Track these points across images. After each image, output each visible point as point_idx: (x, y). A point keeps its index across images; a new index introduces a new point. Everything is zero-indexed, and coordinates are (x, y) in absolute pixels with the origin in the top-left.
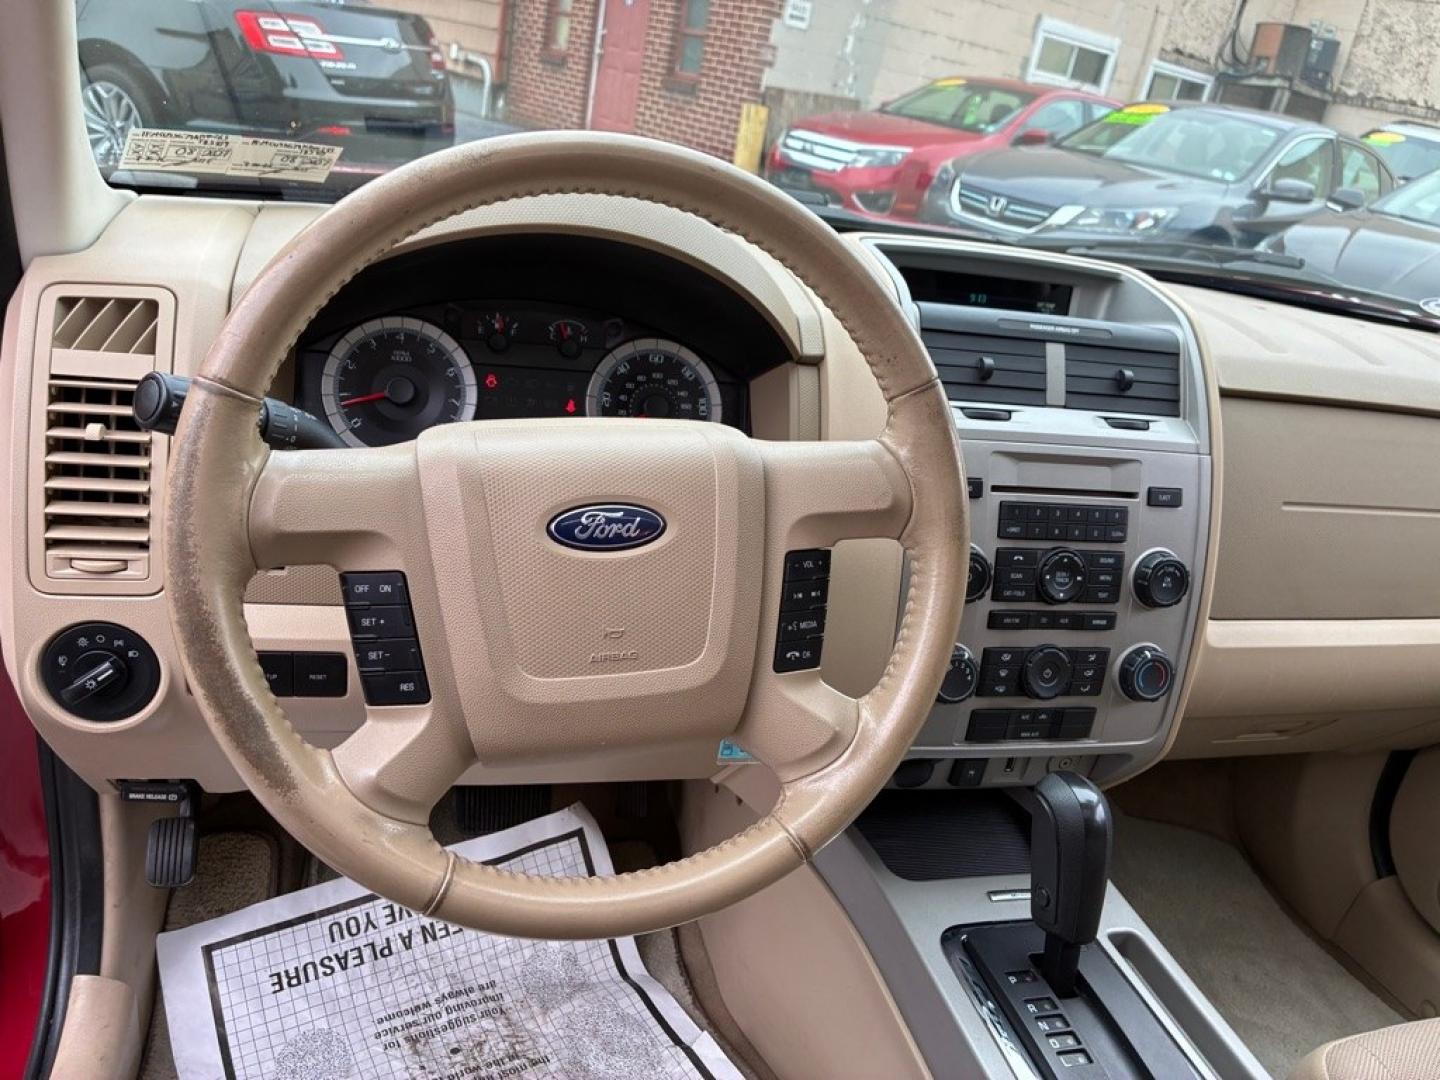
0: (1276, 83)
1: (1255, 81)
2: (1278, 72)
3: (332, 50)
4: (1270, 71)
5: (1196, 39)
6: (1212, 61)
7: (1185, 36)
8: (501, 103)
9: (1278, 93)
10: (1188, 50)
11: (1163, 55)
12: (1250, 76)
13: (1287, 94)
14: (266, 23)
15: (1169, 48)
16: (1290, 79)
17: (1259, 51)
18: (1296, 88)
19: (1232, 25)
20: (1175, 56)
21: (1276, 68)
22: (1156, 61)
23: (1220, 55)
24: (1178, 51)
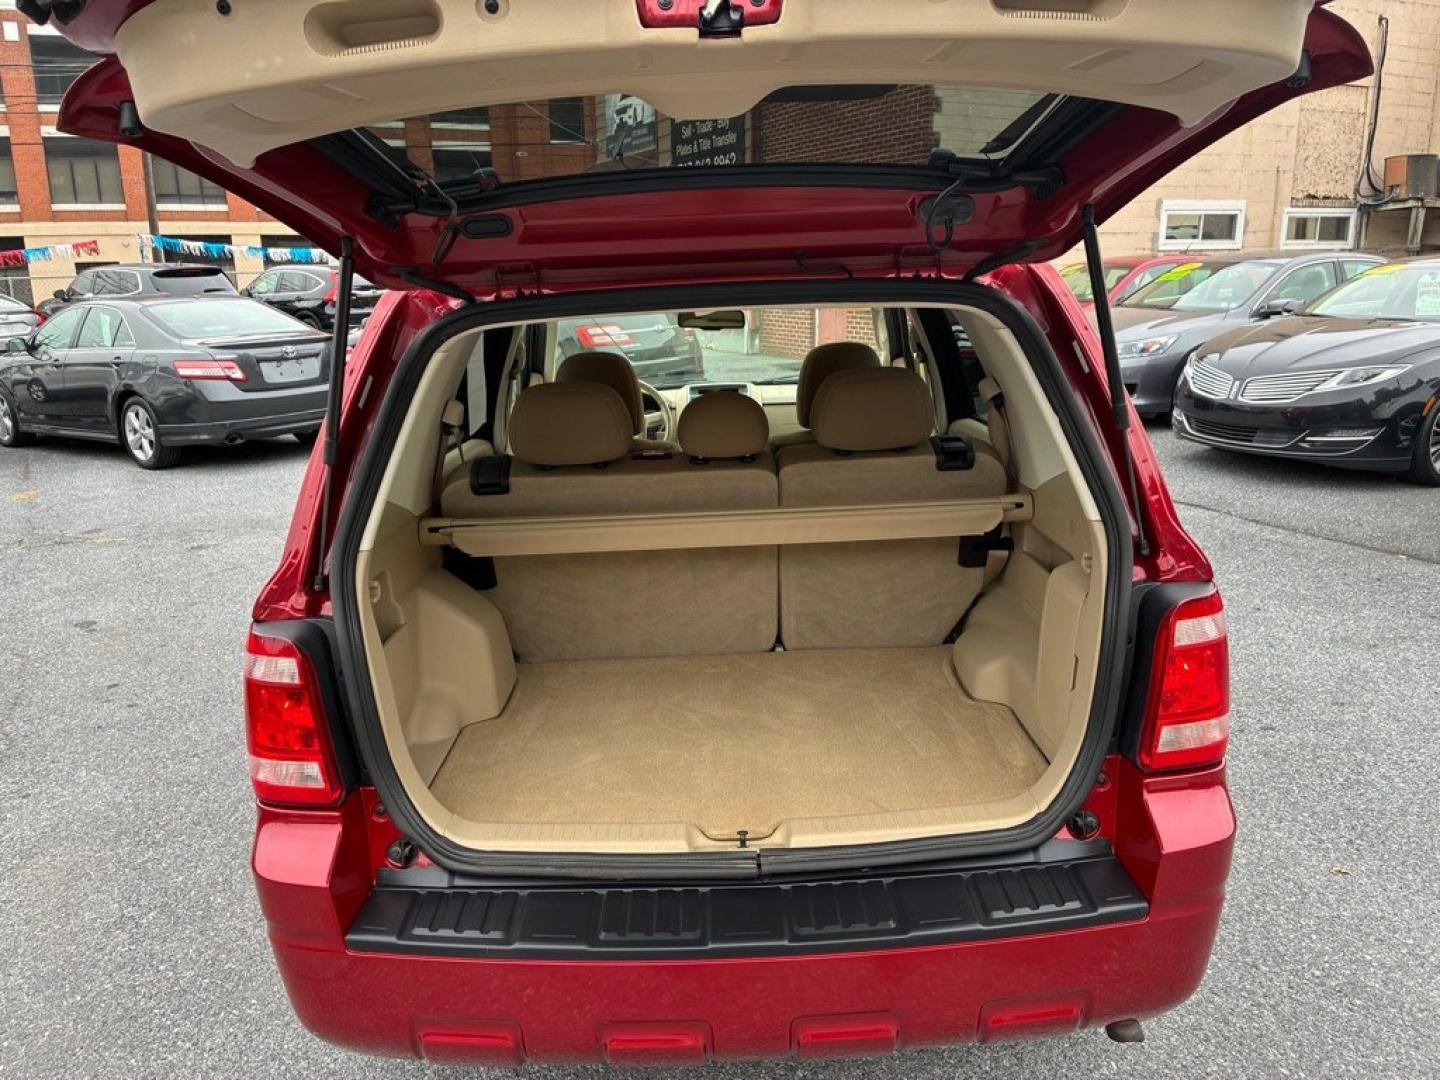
0: (1410, 204)
1: (1391, 206)
2: (1410, 196)
3: (627, 338)
4: (1403, 196)
5: (1328, 183)
6: (1351, 196)
7: (1315, 184)
8: (757, 341)
9: (1414, 212)
10: (1321, 194)
11: (1294, 202)
12: (1387, 203)
13: (1422, 213)
14: (591, 331)
15: (1300, 196)
16: (1422, 200)
17: (1390, 182)
18: (1429, 205)
19: (1363, 164)
20: (1307, 202)
21: (1407, 193)
22: (1289, 209)
23: (1357, 191)
24: (1310, 196)
